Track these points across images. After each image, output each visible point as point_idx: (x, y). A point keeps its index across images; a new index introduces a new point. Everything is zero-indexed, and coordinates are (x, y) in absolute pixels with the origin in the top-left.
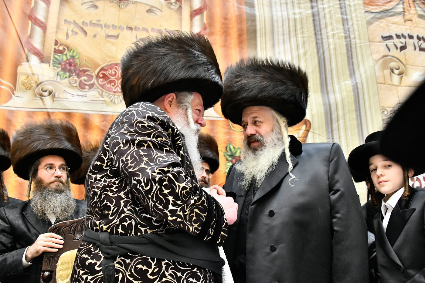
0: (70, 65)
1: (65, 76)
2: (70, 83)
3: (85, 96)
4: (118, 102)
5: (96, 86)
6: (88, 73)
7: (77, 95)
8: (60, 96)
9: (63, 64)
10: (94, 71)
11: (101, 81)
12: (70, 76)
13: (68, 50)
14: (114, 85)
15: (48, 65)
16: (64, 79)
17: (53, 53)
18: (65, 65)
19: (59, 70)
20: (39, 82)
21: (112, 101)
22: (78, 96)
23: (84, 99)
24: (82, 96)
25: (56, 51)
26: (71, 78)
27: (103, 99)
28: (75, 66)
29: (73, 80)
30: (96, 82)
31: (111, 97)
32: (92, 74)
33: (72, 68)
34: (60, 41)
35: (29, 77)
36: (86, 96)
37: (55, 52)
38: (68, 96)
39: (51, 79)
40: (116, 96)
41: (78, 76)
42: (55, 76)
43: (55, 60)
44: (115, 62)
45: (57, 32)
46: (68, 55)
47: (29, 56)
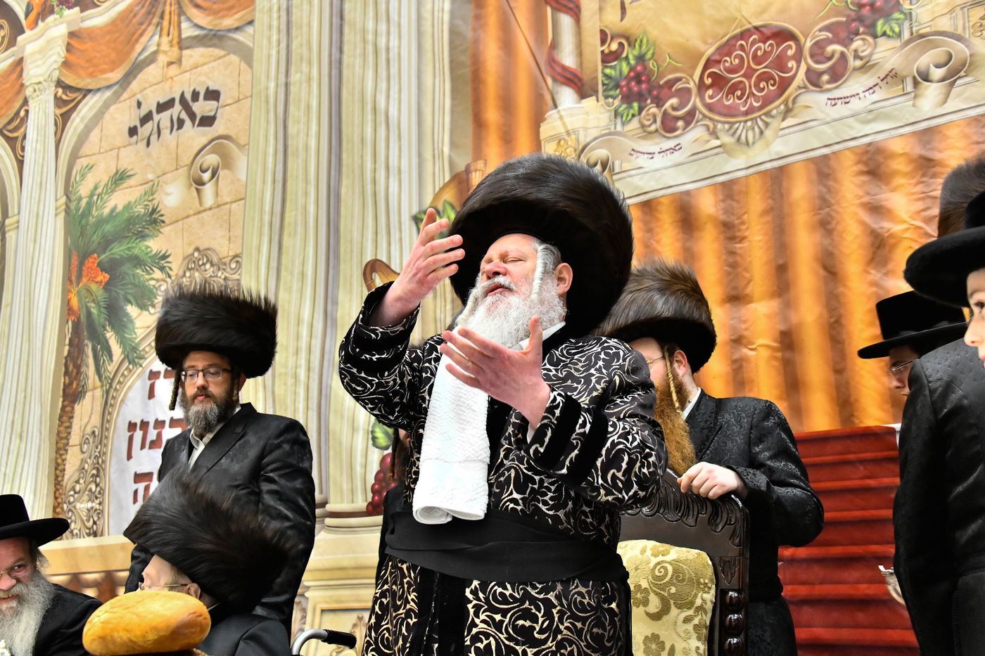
0: (639, 82)
1: (632, 112)
2: (643, 126)
3: (677, 148)
4: (754, 137)
5: (700, 112)
6: (679, 85)
7: (659, 153)
8: (626, 166)
9: (623, 83)
10: (692, 77)
11: (711, 97)
12: (641, 110)
13: (629, 45)
14: (743, 94)
15: (594, 98)
16: (630, 120)
17: (600, 67)
18: (628, 84)
19: (617, 102)
20: (581, 147)
21: (739, 139)
22: (662, 154)
23: (677, 157)
24: (671, 151)
25: (607, 58)
26: (644, 113)
27: (717, 143)
28: (648, 80)
29: (648, 117)
30: (699, 104)
31: (737, 129)
32: (688, 85)
33: (644, 86)
34: (610, 29)
35: (562, 142)
36: (679, 147)
37: (603, 61)
38: (642, 161)
39: (603, 132)
40: (749, 123)
41: (659, 102)
42: (611, 121)
43: (606, 82)
44: (738, 31)
45: (601, 9)
46: (631, 57)
47: (557, 93)
